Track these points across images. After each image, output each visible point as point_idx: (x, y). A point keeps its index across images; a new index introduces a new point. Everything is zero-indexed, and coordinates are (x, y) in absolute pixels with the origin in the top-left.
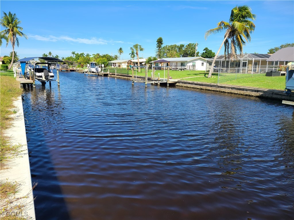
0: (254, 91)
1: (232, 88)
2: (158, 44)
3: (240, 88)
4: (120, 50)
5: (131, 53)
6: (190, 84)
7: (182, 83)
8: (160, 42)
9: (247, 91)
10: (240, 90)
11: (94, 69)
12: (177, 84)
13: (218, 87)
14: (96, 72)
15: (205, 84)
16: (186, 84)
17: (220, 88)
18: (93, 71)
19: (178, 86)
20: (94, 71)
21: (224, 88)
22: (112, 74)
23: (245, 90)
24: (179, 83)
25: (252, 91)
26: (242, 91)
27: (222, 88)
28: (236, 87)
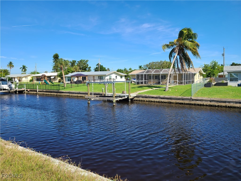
0: (239, 103)
1: (211, 101)
2: (54, 59)
3: (222, 100)
4: (10, 64)
5: (22, 67)
6: (154, 98)
7: (143, 97)
8: (56, 57)
9: (230, 103)
10: (221, 102)
11: (6, 85)
12: (135, 99)
13: (193, 100)
14: (9, 89)
15: (175, 97)
16: (148, 99)
17: (195, 101)
18: (5, 88)
19: (136, 100)
20: (7, 89)
21: (201, 101)
22: (30, 91)
23: (227, 102)
24: (138, 97)
25: (236, 103)
26: (223, 103)
27: (197, 102)
28: (216, 100)
